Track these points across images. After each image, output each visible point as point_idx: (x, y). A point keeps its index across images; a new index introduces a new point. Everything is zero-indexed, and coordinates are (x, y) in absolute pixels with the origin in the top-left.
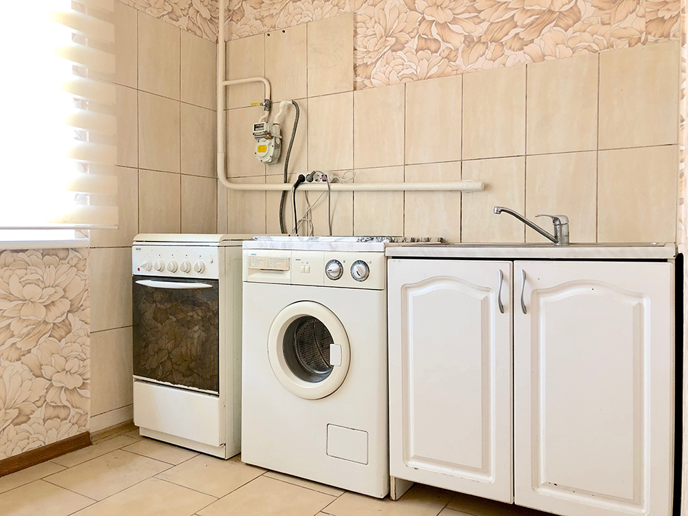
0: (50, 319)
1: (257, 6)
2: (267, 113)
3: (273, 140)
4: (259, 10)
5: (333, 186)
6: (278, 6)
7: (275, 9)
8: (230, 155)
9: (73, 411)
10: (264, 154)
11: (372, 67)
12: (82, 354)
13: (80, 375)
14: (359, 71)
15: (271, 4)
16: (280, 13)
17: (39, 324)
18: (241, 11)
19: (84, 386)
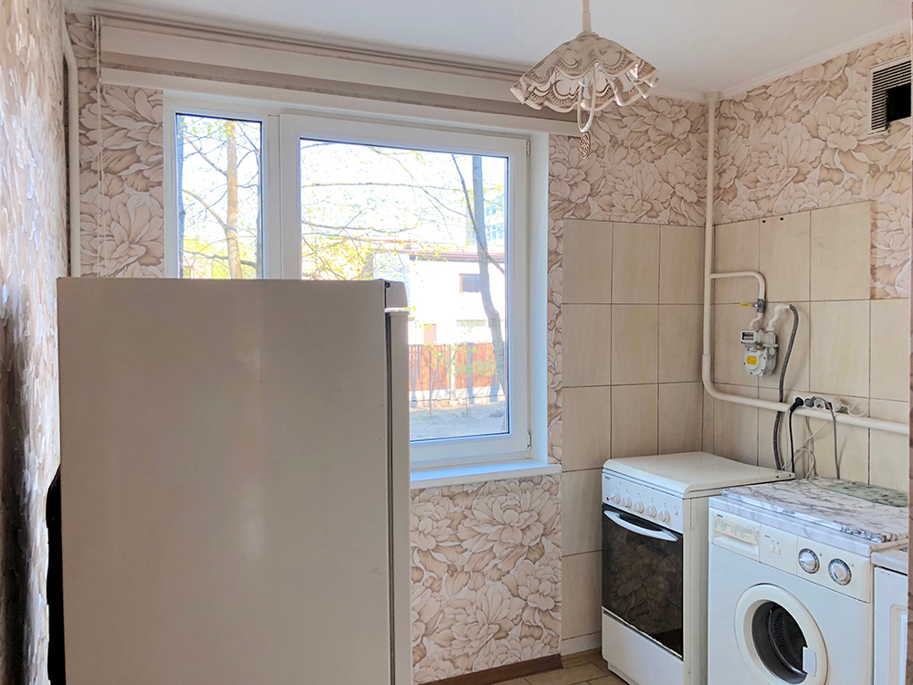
0: (526, 543)
1: (752, 185)
2: (760, 315)
3: (766, 351)
4: (754, 190)
5: (840, 417)
6: (776, 187)
7: (772, 189)
8: (717, 356)
9: (546, 632)
10: (754, 367)
11: (896, 271)
12: (554, 577)
13: (553, 598)
14: (879, 274)
15: (767, 184)
16: (778, 194)
17: (515, 547)
18: (733, 189)
19: (555, 609)
